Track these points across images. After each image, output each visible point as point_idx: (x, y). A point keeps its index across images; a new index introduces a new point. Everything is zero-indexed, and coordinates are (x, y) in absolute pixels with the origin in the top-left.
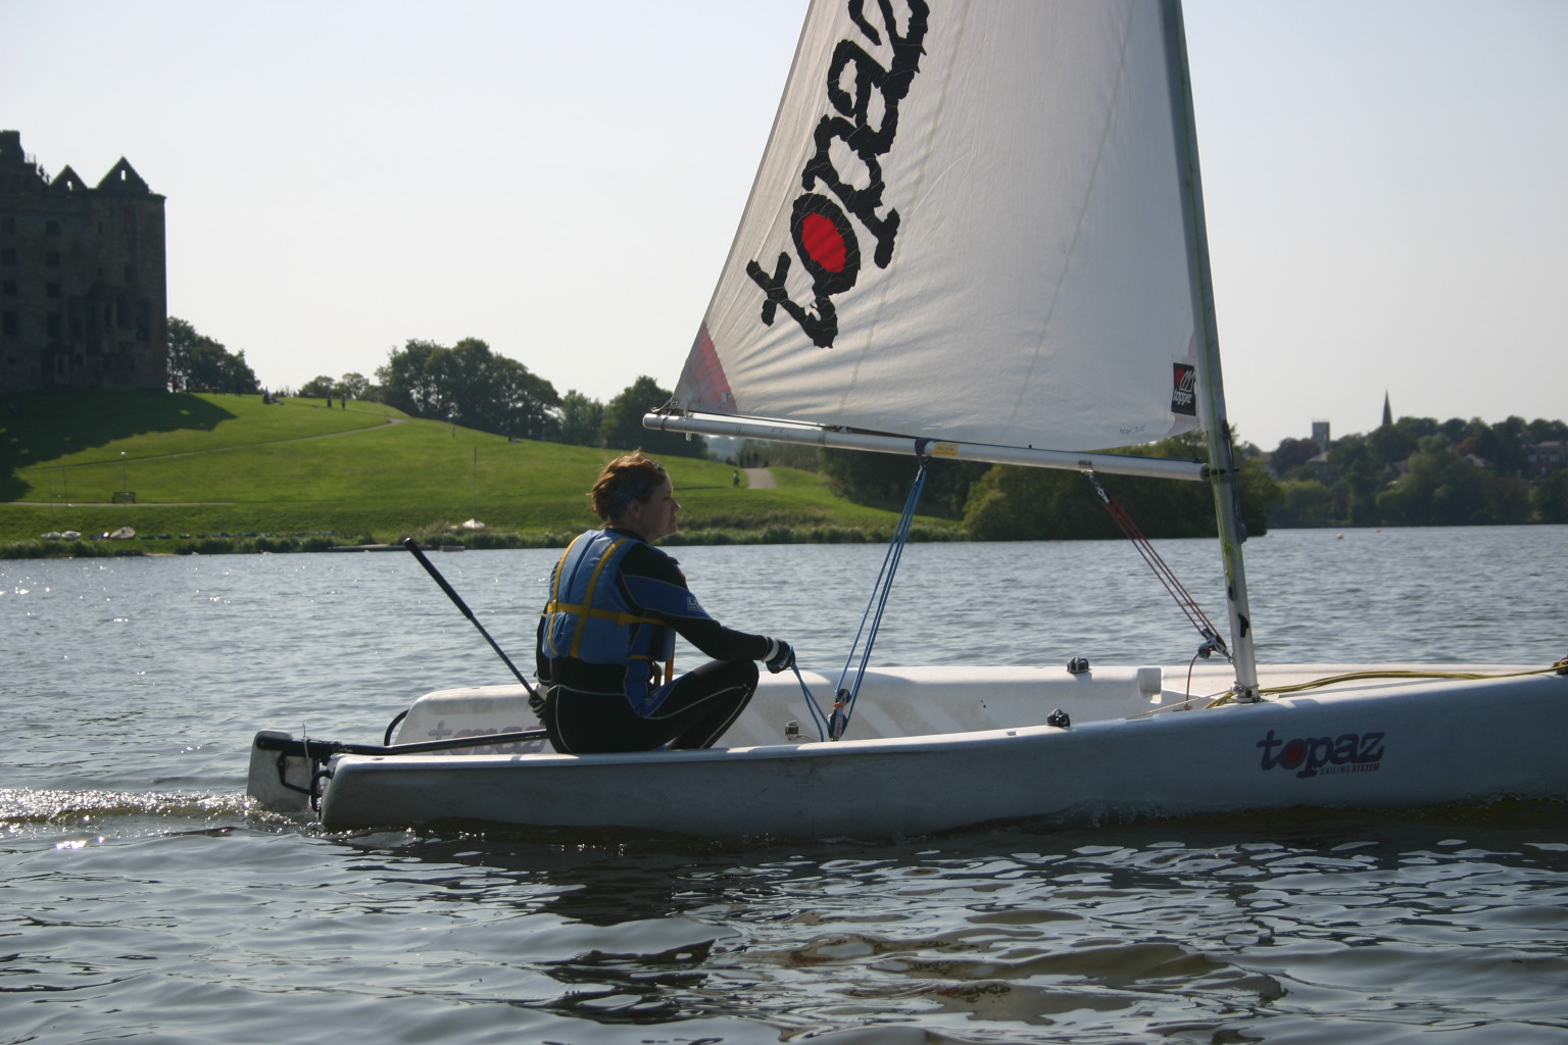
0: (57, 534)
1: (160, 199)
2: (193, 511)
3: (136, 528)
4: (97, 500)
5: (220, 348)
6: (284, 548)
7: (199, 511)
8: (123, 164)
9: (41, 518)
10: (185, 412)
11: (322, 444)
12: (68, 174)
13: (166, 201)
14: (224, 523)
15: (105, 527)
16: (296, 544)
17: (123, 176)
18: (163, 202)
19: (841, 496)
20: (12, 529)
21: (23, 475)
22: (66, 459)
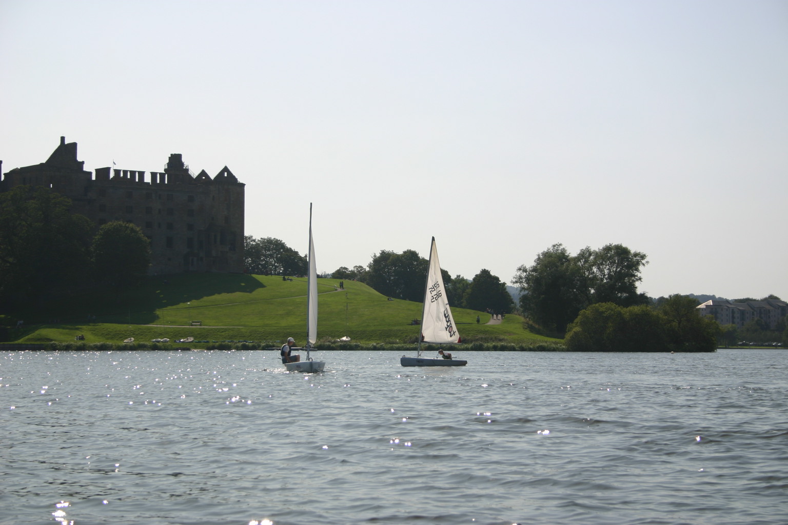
0: (159, 339)
1: (243, 185)
2: (223, 330)
3: (195, 338)
4: (185, 324)
5: (296, 253)
6: (254, 348)
7: (225, 330)
8: (226, 169)
9: (155, 332)
10: (243, 284)
11: (297, 300)
12: (203, 173)
13: (245, 186)
14: (235, 336)
15: (182, 337)
16: (259, 346)
17: (226, 174)
18: (244, 187)
19: (526, 329)
20: (141, 337)
21: (158, 312)
22: (182, 305)
